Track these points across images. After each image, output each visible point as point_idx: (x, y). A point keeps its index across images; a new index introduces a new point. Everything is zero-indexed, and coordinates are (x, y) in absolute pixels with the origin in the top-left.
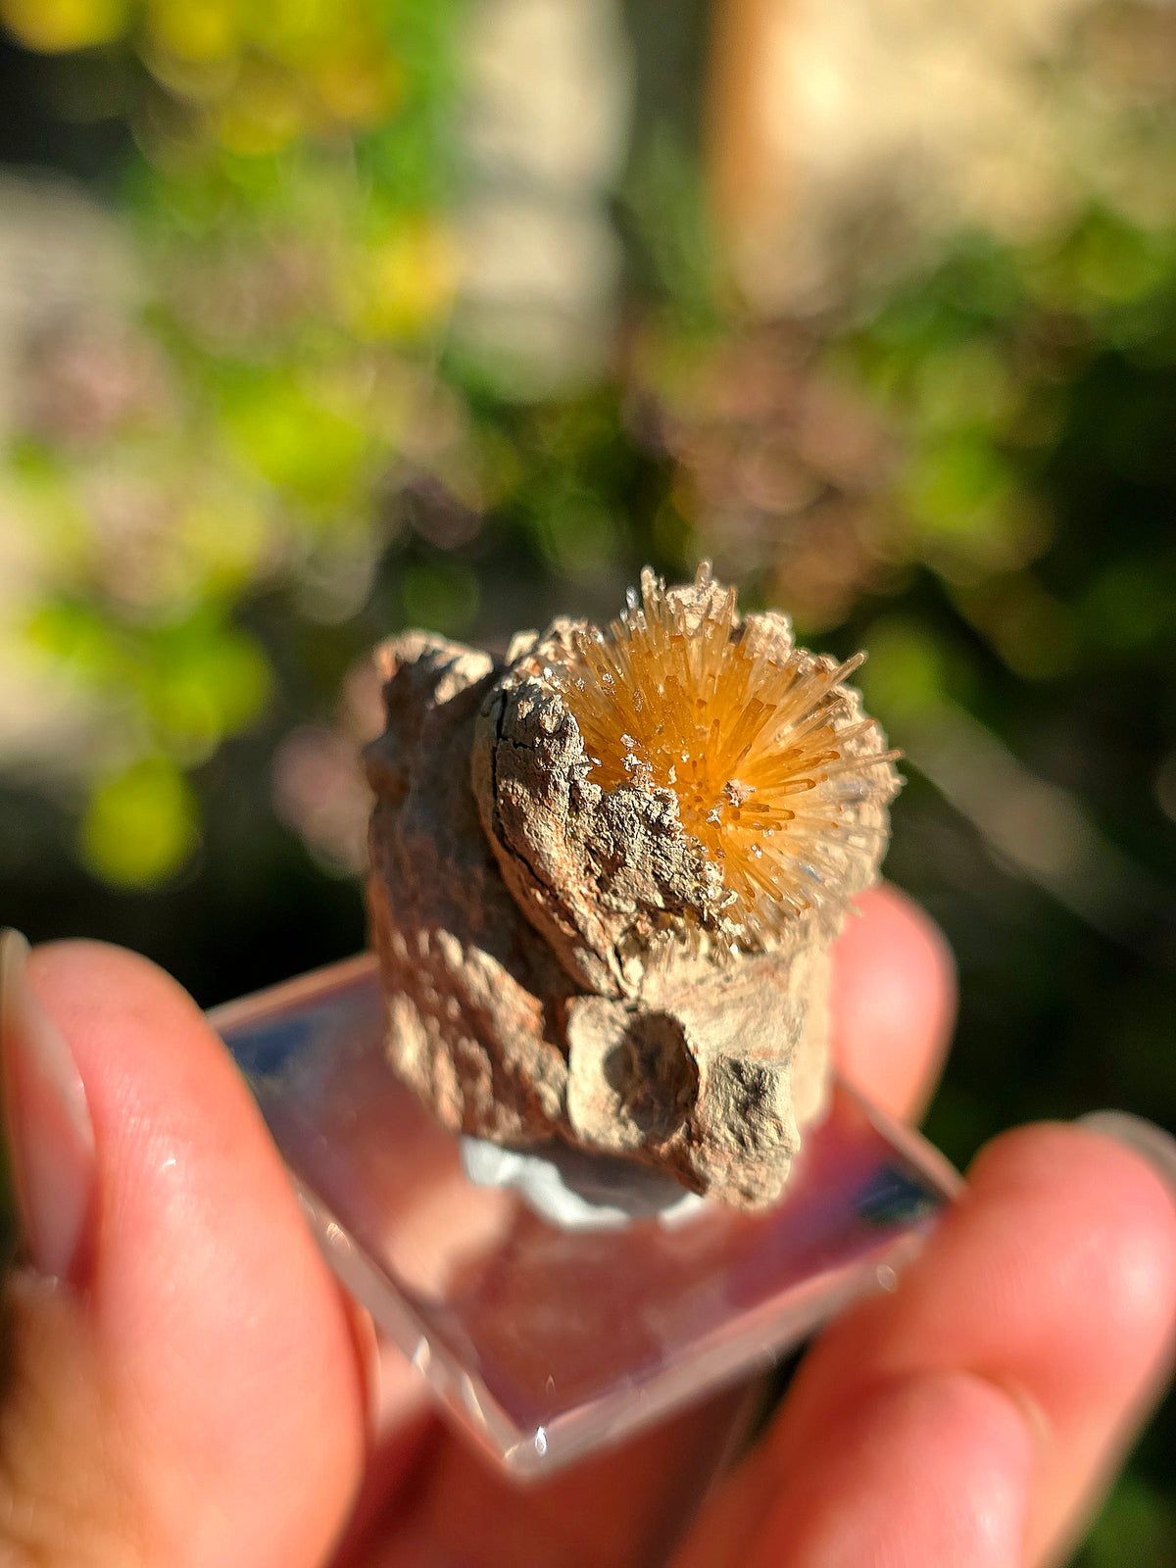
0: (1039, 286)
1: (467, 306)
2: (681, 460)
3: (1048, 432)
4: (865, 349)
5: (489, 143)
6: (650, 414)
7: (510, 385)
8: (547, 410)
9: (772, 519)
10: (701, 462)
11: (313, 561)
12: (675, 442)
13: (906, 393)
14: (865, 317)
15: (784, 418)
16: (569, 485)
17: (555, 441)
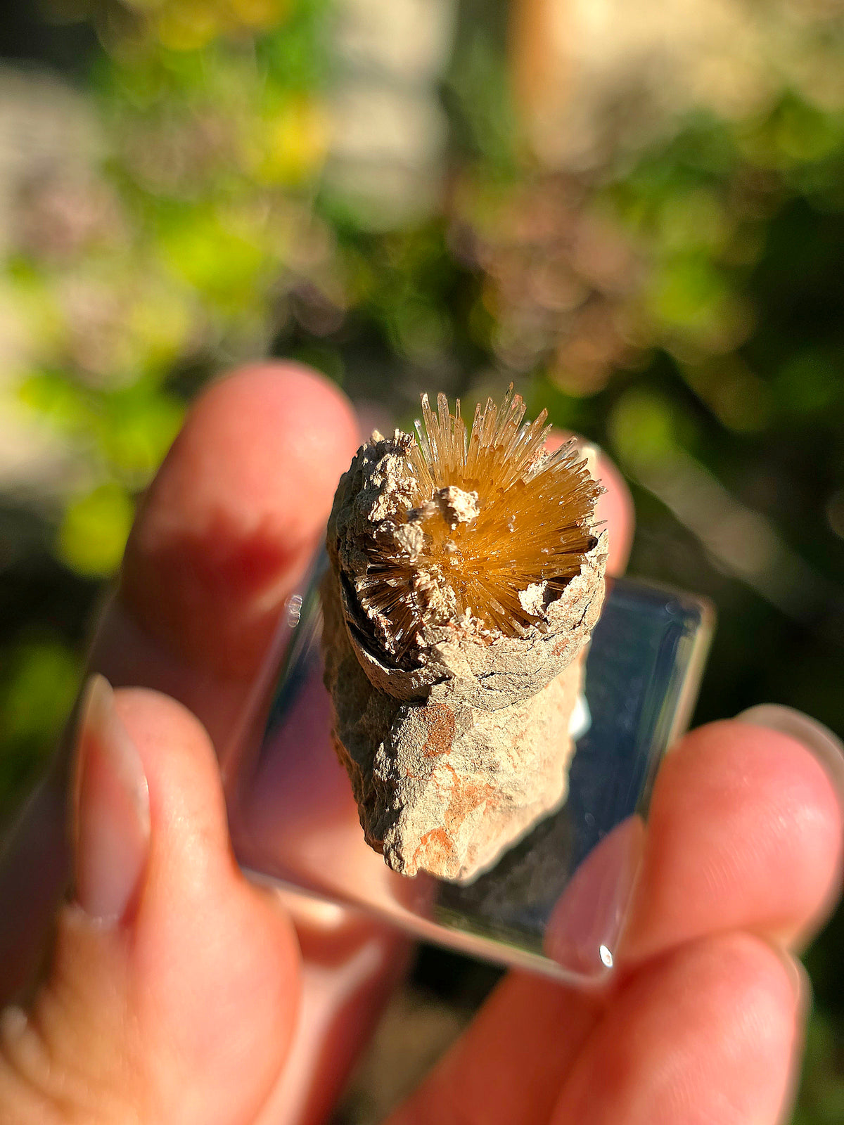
0: (748, 150)
1: (335, 161)
2: (488, 272)
3: (751, 254)
4: (622, 195)
5: (353, 44)
6: (467, 238)
7: (367, 219)
8: (393, 237)
9: (553, 315)
10: (504, 273)
11: (224, 344)
12: (484, 259)
13: (651, 225)
14: (623, 172)
15: (563, 244)
16: (408, 289)
17: (399, 260)
